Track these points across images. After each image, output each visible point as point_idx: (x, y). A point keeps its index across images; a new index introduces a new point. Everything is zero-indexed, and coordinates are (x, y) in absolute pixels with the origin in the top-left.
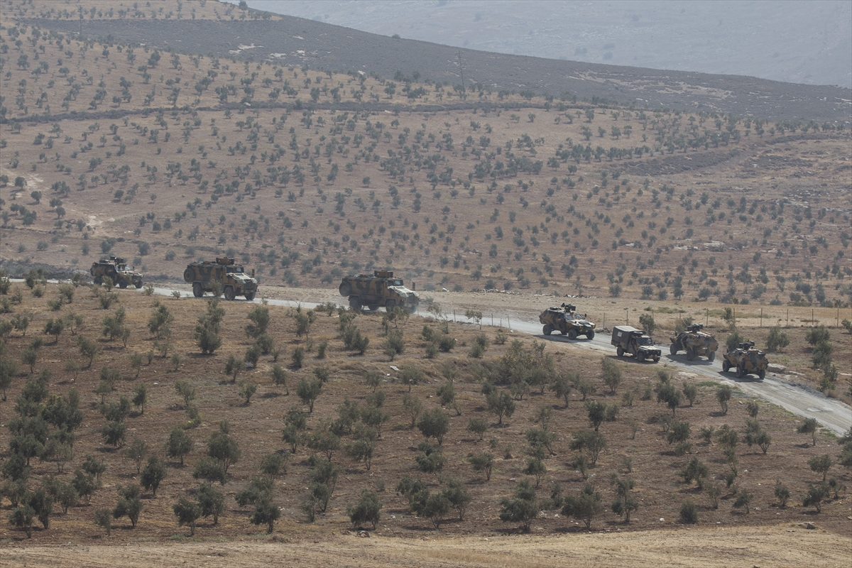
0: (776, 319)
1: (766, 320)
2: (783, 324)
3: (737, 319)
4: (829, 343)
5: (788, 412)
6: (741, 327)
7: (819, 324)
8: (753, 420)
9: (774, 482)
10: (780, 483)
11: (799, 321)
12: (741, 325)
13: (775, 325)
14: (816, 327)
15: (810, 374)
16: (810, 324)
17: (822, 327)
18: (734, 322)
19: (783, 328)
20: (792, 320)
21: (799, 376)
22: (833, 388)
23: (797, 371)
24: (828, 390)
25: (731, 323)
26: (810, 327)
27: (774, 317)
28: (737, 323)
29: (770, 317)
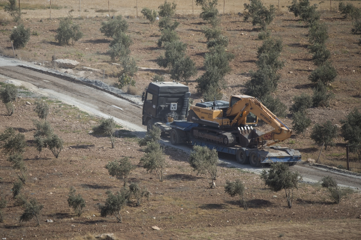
0: (67, 11)
1: (56, 11)
2: (75, 15)
3: (23, 11)
4: (126, 34)
5: (82, 112)
6: (28, 19)
7: (116, 14)
8: (42, 122)
9: (67, 191)
10: (74, 191)
11: (93, 11)
12: (27, 17)
13: (66, 16)
14: (112, 18)
15: (105, 69)
16: (107, 14)
17: (119, 18)
18: (20, 14)
19: (76, 19)
20: (85, 11)
21: (94, 71)
22: (133, 83)
23: (92, 66)
24: (127, 86)
25: (16, 15)
26: (106, 17)
27: (66, 7)
28: (23, 15)
29: (61, 8)
